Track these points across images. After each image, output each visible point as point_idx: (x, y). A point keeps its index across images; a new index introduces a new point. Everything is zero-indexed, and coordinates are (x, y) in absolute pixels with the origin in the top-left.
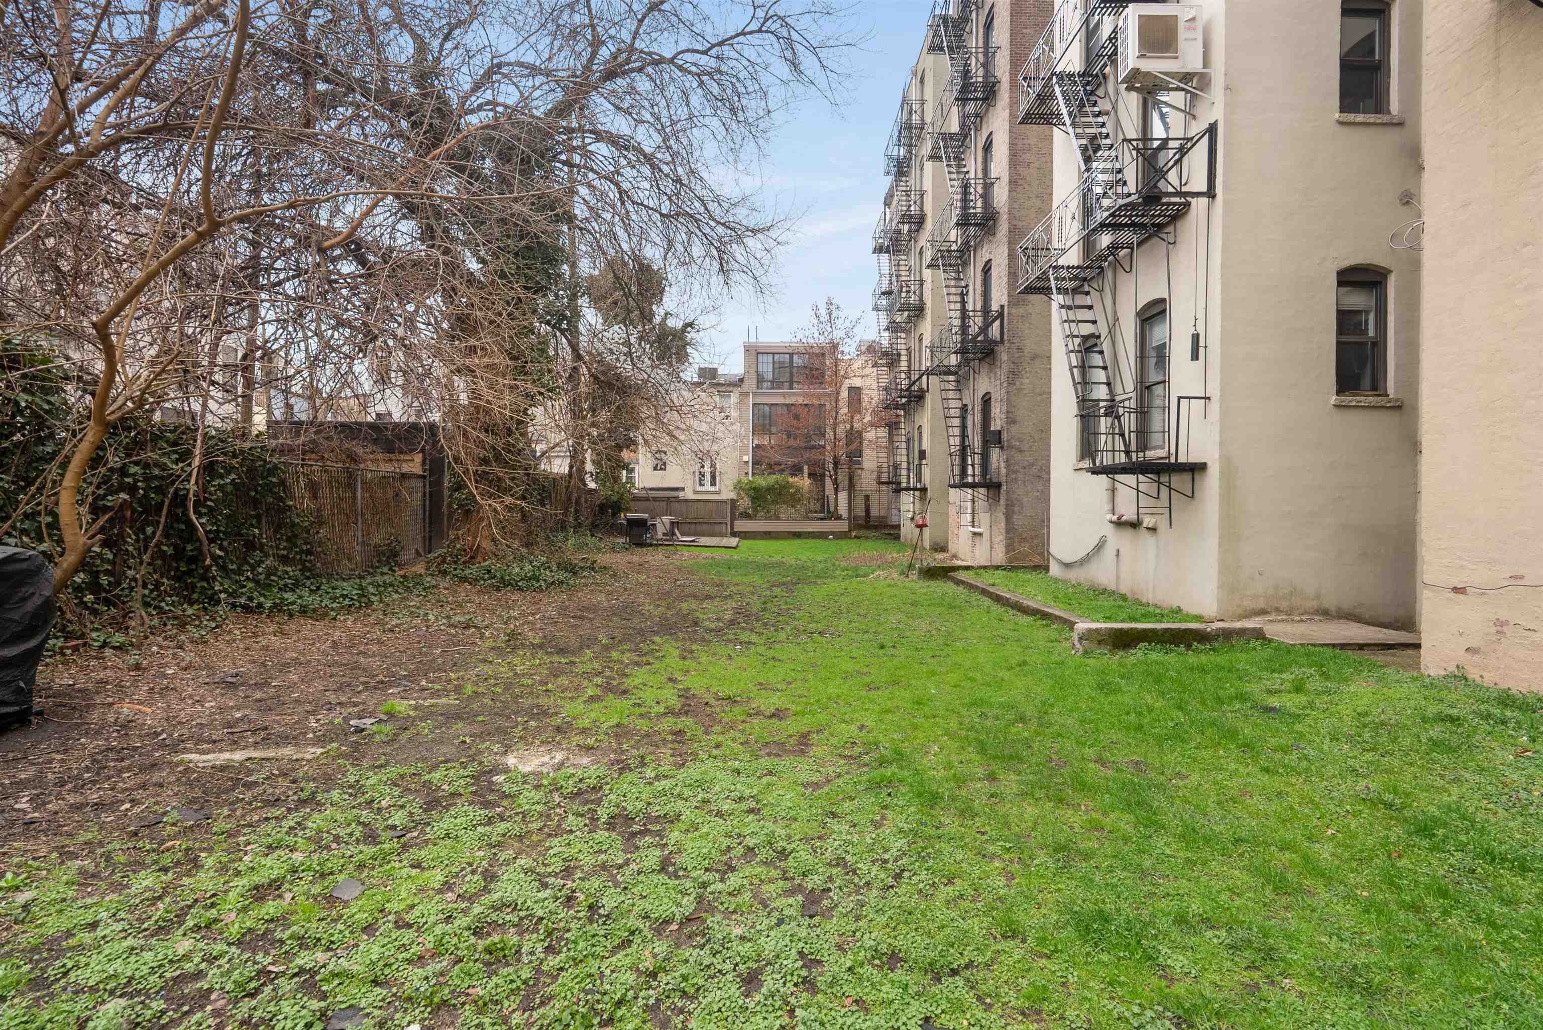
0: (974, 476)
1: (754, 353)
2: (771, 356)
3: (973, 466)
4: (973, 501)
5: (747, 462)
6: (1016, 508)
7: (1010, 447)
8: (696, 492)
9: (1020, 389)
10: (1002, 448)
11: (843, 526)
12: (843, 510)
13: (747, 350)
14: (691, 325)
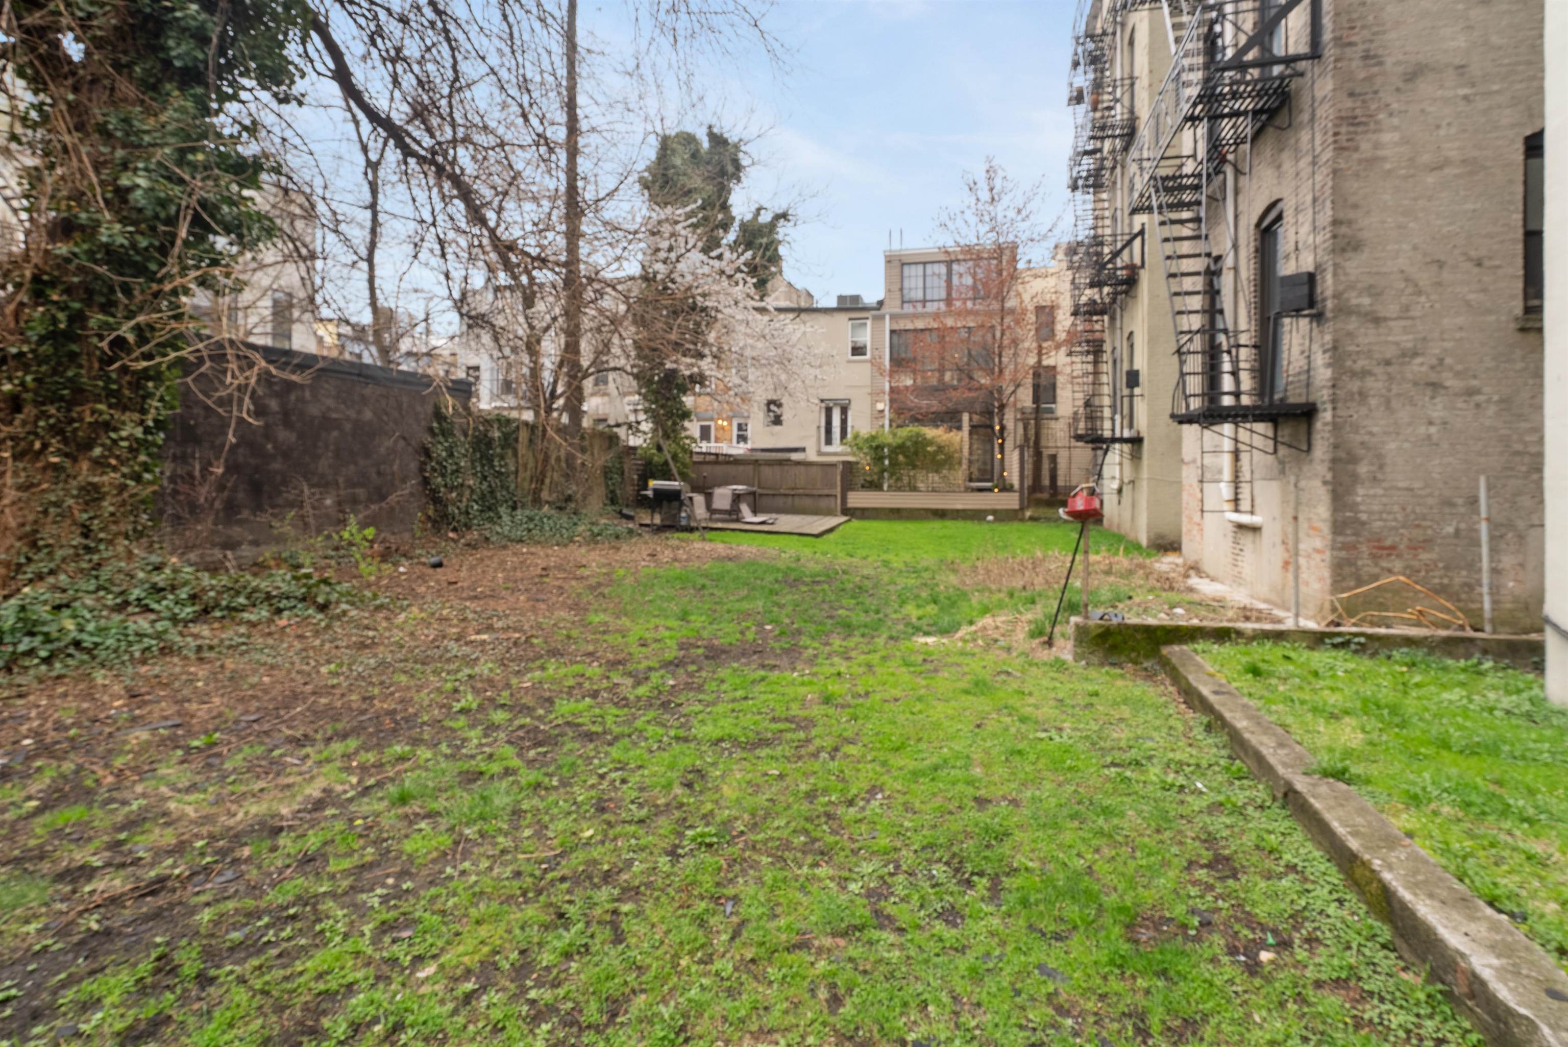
0: (1237, 394)
1: (897, 264)
2: (921, 267)
3: (1235, 373)
4: (1236, 454)
5: (882, 411)
6: (1363, 469)
7: (1344, 310)
8: (820, 453)
9: (1372, 162)
10: (1318, 317)
11: (1011, 501)
12: (1013, 475)
13: (889, 261)
14: (784, 216)
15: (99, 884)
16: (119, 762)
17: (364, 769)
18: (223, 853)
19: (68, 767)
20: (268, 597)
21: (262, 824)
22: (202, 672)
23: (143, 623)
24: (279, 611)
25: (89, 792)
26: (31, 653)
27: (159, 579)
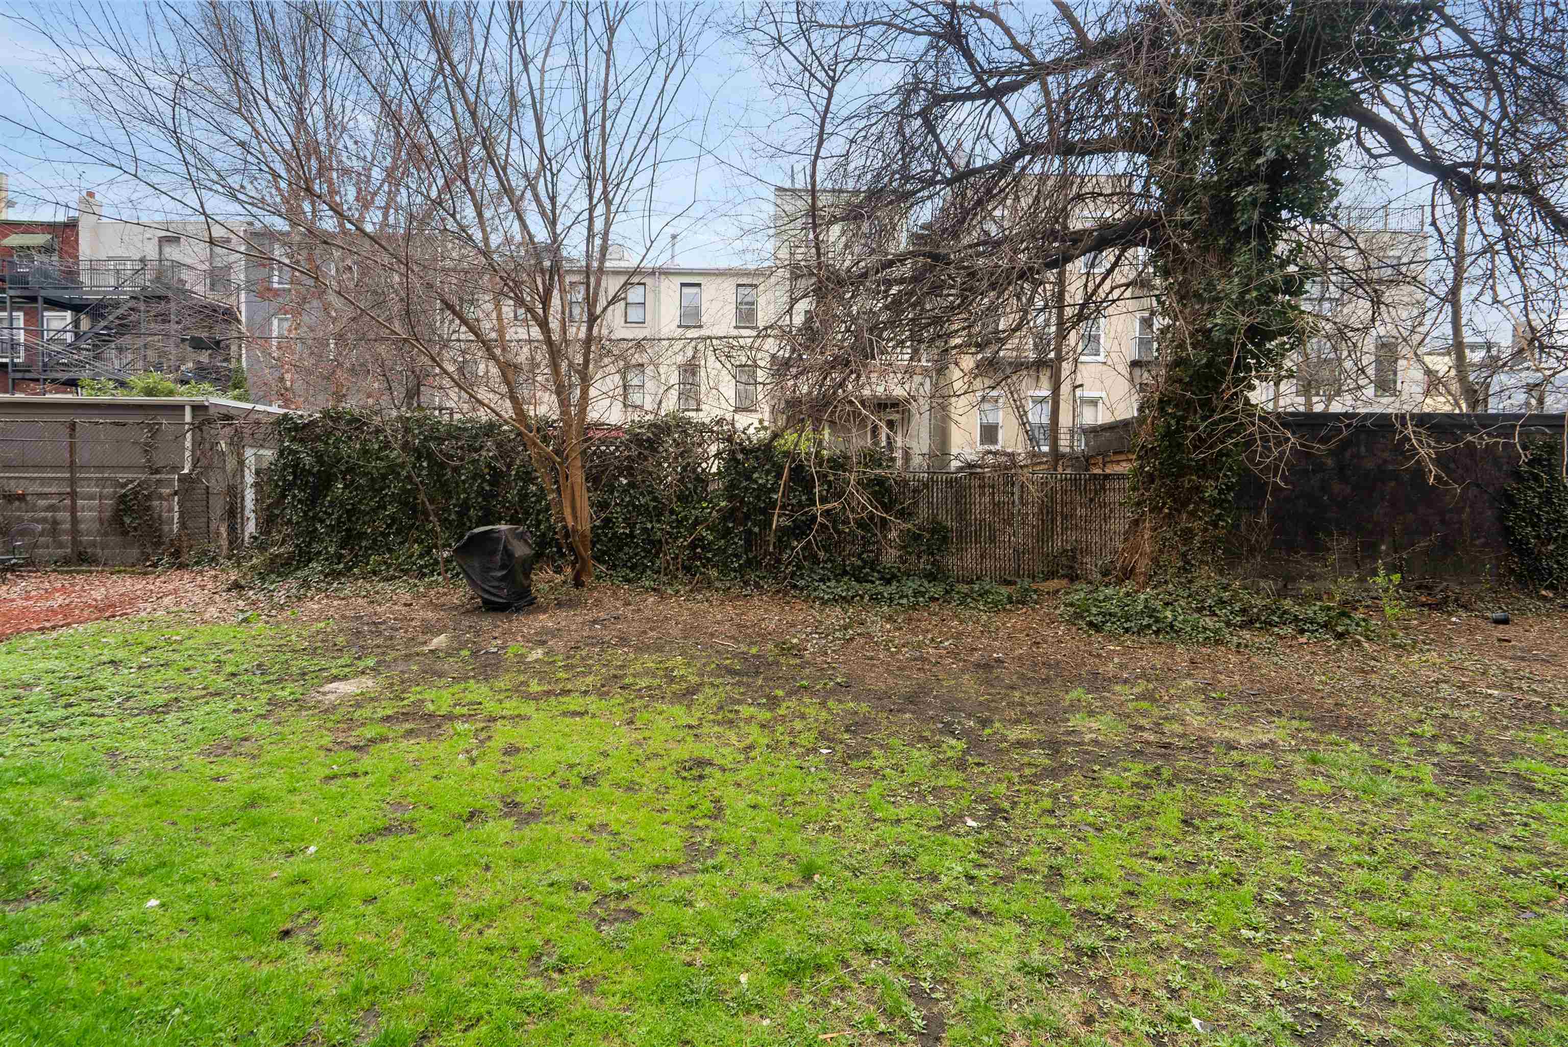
15: (1145, 735)
16: (1172, 691)
17: (1305, 740)
18: (1202, 746)
19: (1151, 686)
20: (1296, 619)
21: (1228, 743)
22: (1233, 659)
23: (1209, 622)
24: (1302, 632)
25: (1156, 700)
26: (1149, 626)
27: (1226, 595)
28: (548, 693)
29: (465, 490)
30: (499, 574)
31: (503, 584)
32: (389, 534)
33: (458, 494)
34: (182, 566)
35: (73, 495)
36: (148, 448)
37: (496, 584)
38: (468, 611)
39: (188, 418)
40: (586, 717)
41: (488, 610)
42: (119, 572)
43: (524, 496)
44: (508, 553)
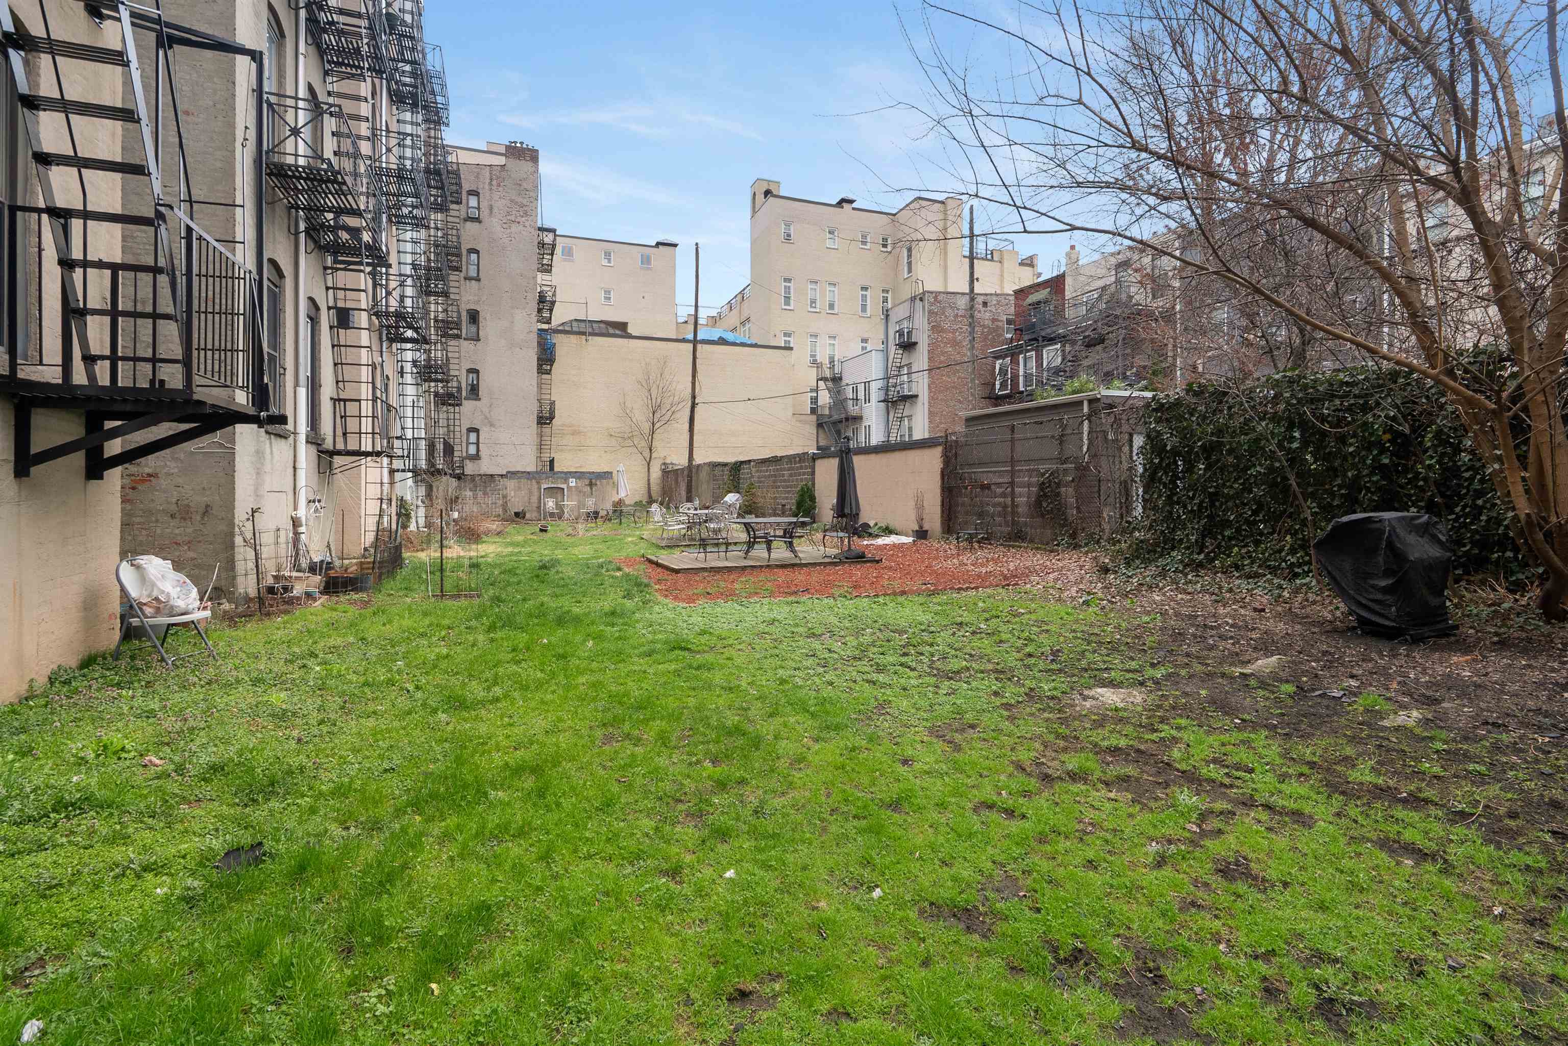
28: (1379, 792)
29: (1354, 466)
30: (1383, 583)
31: (1389, 598)
32: (1255, 523)
33: (1346, 471)
34: (1076, 547)
35: (1012, 484)
36: (1061, 440)
37: (1379, 596)
38: (1335, 630)
39: (1086, 409)
40: (1429, 866)
41: (1366, 633)
42: (1037, 549)
43: (1451, 472)
44: (1396, 555)
